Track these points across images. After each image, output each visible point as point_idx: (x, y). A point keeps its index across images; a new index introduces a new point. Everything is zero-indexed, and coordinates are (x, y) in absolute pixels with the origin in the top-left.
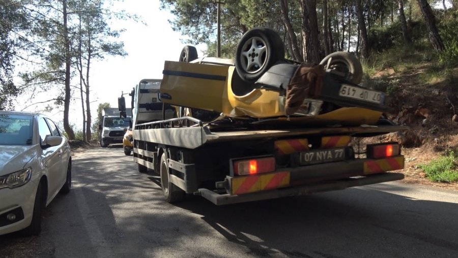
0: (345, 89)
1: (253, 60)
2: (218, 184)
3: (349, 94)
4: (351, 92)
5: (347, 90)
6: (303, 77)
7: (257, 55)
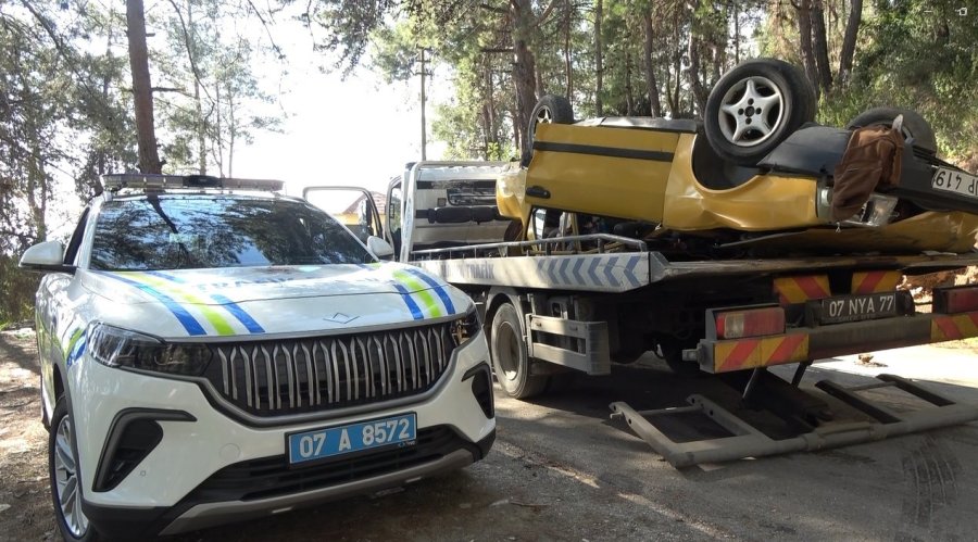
0: (942, 176)
1: (749, 121)
2: (688, 353)
3: (949, 185)
4: (954, 182)
5: (946, 178)
6: (867, 149)
7: (759, 111)
